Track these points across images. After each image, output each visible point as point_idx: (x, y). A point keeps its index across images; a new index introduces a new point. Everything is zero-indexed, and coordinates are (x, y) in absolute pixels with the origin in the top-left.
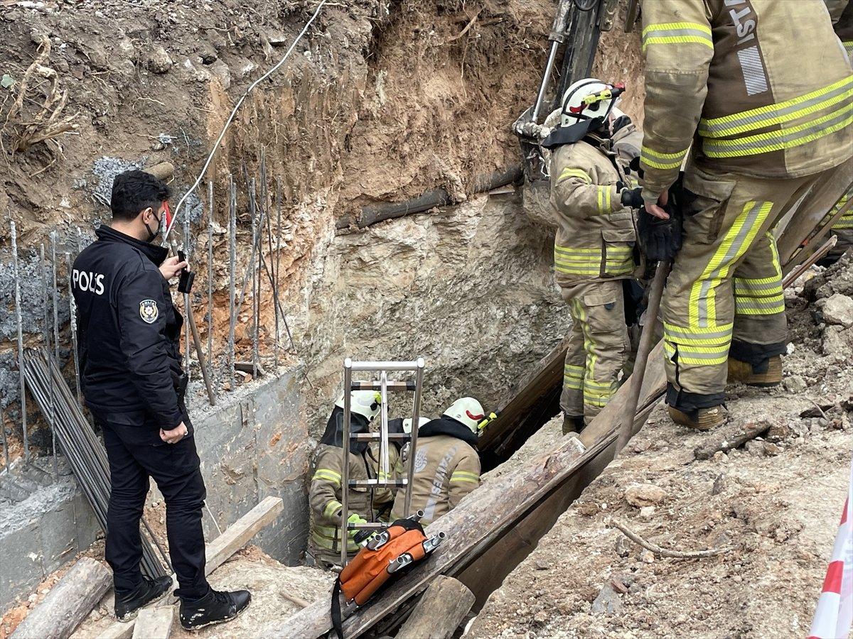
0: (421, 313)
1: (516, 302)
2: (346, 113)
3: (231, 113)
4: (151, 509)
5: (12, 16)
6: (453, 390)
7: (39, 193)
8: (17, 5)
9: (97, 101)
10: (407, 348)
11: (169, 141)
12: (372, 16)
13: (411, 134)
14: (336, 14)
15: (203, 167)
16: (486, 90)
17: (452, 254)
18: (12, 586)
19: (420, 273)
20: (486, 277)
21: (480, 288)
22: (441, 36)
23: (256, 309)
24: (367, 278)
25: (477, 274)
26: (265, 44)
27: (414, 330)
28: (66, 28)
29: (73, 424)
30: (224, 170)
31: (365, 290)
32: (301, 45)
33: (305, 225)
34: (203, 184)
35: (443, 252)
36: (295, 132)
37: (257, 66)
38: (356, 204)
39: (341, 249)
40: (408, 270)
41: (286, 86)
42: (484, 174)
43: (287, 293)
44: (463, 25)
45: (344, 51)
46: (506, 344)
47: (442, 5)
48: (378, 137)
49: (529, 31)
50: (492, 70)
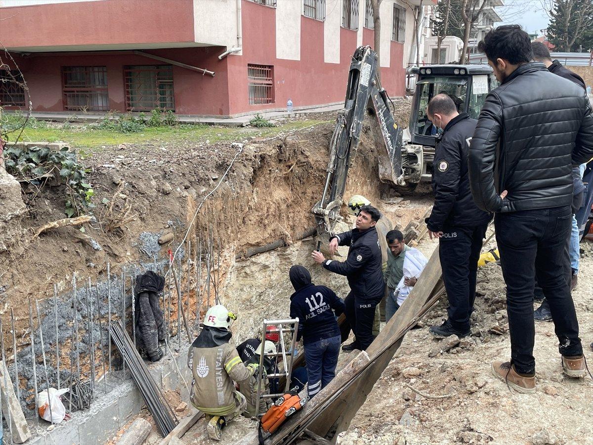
0: (273, 296)
2: (243, 208)
3: (197, 210)
4: (165, 394)
5: (104, 172)
7: (118, 250)
9: (141, 207)
10: (267, 313)
11: (172, 224)
12: (253, 165)
13: (268, 215)
14: (238, 165)
15: (186, 235)
16: (300, 195)
17: (286, 268)
18: (106, 433)
19: (272, 277)
22: (281, 172)
24: (248, 281)
26: (210, 179)
27: (269, 304)
28: (127, 176)
29: (133, 354)
30: (194, 236)
31: (247, 287)
32: (224, 179)
33: (226, 258)
34: (185, 242)
35: (282, 268)
36: (222, 217)
37: (207, 189)
38: (244, 247)
39: (237, 268)
40: (266, 277)
41: (219, 197)
42: (299, 232)
44: (290, 167)
45: (242, 181)
47: (281, 159)
48: (254, 217)
49: (317, 168)
50: (302, 186)
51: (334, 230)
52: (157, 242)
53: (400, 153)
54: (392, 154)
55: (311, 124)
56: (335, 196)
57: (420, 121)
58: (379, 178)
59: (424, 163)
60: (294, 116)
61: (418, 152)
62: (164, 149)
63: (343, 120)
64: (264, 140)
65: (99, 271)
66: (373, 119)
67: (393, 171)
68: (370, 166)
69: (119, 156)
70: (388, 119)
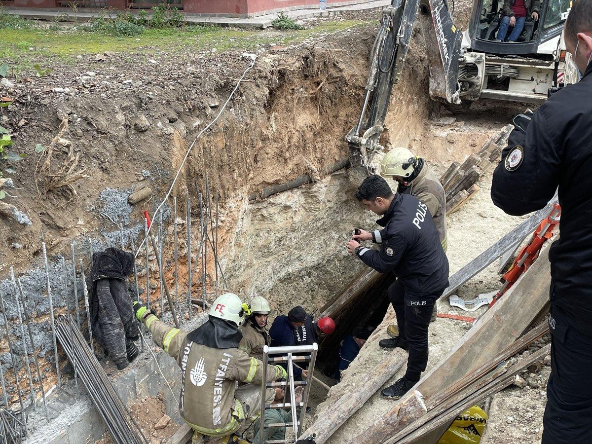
0: (295, 240)
1: (345, 229)
2: (255, 142)
3: (187, 152)
4: (141, 404)
5: (45, 102)
6: (312, 278)
7: (63, 218)
8: (52, 91)
9: (101, 153)
10: (288, 259)
12: (269, 84)
13: (290, 146)
15: (171, 186)
16: (331, 119)
17: (311, 207)
19: (295, 219)
20: (330, 218)
21: (326, 223)
22: (307, 91)
23: (204, 263)
24: (266, 225)
25: (325, 217)
26: (207, 108)
27: (291, 249)
28: (81, 108)
30: (183, 187)
31: (265, 232)
32: (228, 105)
33: (232, 210)
34: (170, 197)
35: (307, 207)
36: (225, 158)
37: (202, 121)
38: (259, 187)
39: (251, 211)
40: (288, 219)
41: (220, 132)
42: (329, 165)
43: (222, 250)
44: (318, 84)
45: (253, 106)
46: (340, 251)
47: (307, 74)
48: (272, 149)
49: (354, 85)
50: (334, 108)
51: (372, 163)
52: (126, 202)
53: (457, 63)
54: (448, 64)
55: (347, 26)
56: (374, 120)
57: (482, 22)
58: (429, 95)
59: (485, 76)
60: (327, 14)
61: (479, 62)
62: (153, 61)
63: (389, 21)
64: (286, 49)
65: (32, 251)
66: (427, 19)
67: (447, 86)
68: (419, 79)
69: (88, 73)
70: (445, 20)
